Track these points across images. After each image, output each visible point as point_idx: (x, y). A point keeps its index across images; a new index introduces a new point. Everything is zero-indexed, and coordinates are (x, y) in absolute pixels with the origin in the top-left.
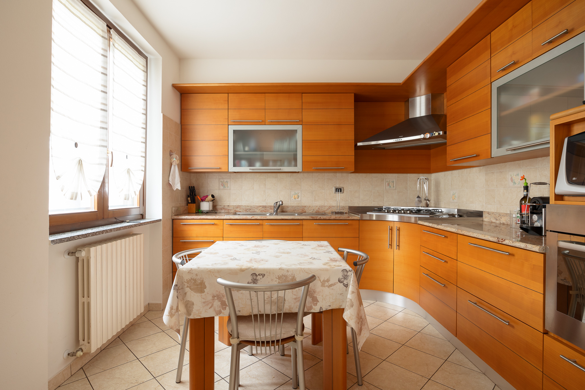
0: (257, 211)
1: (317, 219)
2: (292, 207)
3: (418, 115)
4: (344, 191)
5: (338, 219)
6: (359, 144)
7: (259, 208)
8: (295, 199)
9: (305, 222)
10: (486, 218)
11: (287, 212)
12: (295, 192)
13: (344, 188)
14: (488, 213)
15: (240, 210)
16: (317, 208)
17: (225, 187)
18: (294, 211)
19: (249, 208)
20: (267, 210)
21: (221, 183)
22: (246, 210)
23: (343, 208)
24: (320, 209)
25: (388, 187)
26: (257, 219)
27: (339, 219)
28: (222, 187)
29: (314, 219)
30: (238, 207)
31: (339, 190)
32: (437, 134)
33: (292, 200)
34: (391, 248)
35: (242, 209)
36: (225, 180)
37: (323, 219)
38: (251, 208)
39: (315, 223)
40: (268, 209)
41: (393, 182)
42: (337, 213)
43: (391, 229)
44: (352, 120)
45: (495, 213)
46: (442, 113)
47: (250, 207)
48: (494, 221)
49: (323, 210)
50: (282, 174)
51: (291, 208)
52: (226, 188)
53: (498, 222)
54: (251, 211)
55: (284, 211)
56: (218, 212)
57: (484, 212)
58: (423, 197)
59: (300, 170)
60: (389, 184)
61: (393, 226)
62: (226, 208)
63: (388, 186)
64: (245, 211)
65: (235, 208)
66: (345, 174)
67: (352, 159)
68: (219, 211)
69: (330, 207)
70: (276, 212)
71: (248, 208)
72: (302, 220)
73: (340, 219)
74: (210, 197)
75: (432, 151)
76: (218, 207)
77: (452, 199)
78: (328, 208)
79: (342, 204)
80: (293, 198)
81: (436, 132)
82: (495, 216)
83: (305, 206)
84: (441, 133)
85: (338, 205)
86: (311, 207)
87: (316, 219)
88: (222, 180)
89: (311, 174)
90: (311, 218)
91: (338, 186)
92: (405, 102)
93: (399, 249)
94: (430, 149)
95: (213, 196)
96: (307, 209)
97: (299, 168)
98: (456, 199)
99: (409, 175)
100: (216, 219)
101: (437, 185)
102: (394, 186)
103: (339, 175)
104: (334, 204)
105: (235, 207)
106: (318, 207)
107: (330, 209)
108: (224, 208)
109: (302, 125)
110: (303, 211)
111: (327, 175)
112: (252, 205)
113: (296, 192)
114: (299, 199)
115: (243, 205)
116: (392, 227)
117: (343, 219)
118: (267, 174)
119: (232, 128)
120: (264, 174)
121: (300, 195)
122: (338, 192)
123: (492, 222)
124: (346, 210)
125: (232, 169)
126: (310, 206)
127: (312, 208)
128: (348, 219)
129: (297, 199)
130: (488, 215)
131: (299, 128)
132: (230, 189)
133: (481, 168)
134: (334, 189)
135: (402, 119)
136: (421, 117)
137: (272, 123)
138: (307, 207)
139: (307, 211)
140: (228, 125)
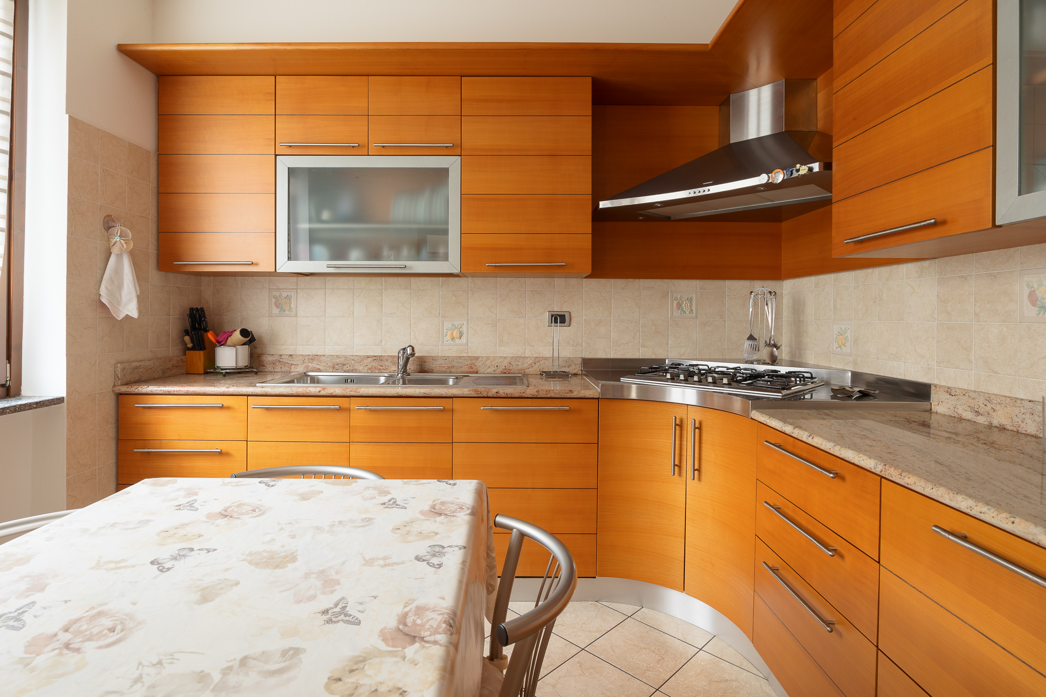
0: (361, 368)
1: (490, 395)
2: (445, 358)
3: (752, 134)
4: (572, 321)
5: (543, 396)
6: (603, 204)
7: (365, 362)
8: (453, 339)
9: (457, 404)
10: (940, 404)
11: (432, 372)
12: (453, 323)
13: (572, 315)
14: (949, 391)
15: (318, 367)
16: (505, 363)
17: (284, 311)
18: (448, 370)
19: (342, 360)
20: (384, 367)
21: (274, 300)
22: (333, 367)
23: (569, 361)
24: (513, 363)
25: (677, 313)
26: (334, 394)
27: (546, 396)
28: (276, 311)
29: (480, 395)
30: (314, 358)
31: (559, 319)
32: (804, 170)
33: (445, 342)
34: (680, 475)
35: (323, 364)
36: (284, 294)
37: (504, 395)
38: (346, 362)
39: (483, 406)
40: (387, 363)
41: (690, 300)
42: (550, 375)
43: (680, 425)
44: (588, 145)
45: (971, 394)
46: (813, 129)
47: (343, 359)
48: (968, 415)
49: (520, 367)
50: (422, 279)
51: (443, 362)
52: (287, 312)
53: (981, 420)
54: (345, 368)
55: (426, 369)
56: (267, 370)
57: (933, 388)
58: (762, 339)
59: (456, 270)
60: (679, 306)
61: (685, 417)
62: (284, 361)
63: (679, 309)
64: (331, 370)
65: (306, 361)
66: (573, 281)
67: (586, 242)
69: (537, 360)
70: (403, 372)
71: (338, 361)
72: (452, 397)
73: (549, 396)
74: (237, 335)
75: (785, 225)
76: (267, 359)
77: (836, 345)
78: (531, 361)
79: (567, 352)
80: (448, 337)
81: (802, 164)
82: (971, 401)
83: (477, 358)
84: (816, 167)
85: (556, 355)
86: (492, 359)
87: (486, 396)
88: (277, 294)
89: (492, 280)
90: (474, 394)
91: (557, 309)
92: (720, 105)
93: (699, 479)
94: (781, 221)
95: (245, 333)
96: (481, 364)
97: (452, 265)
98: (848, 344)
99: (728, 283)
100: (229, 393)
101: (798, 308)
102: (691, 310)
103: (559, 282)
104: (546, 352)
105: (307, 358)
106: (508, 359)
107: (538, 364)
108: (281, 360)
109: (461, 156)
110: (472, 370)
111: (531, 283)
112: (349, 352)
113: (457, 323)
114: (464, 340)
115: (327, 353)
116: (681, 420)
117: (557, 396)
118: (387, 279)
119: (285, 163)
120: (379, 279)
121: (464, 329)
122: (556, 324)
123: (961, 419)
124: (576, 368)
125: (285, 266)
126: (488, 358)
127: (493, 363)
128: (568, 395)
129: (457, 341)
130: (948, 396)
131: (452, 163)
132: (296, 316)
133: (926, 264)
134: (547, 316)
135: (713, 145)
136: (759, 139)
137: (385, 151)
138: (480, 359)
139: (481, 370)
140: (276, 155)
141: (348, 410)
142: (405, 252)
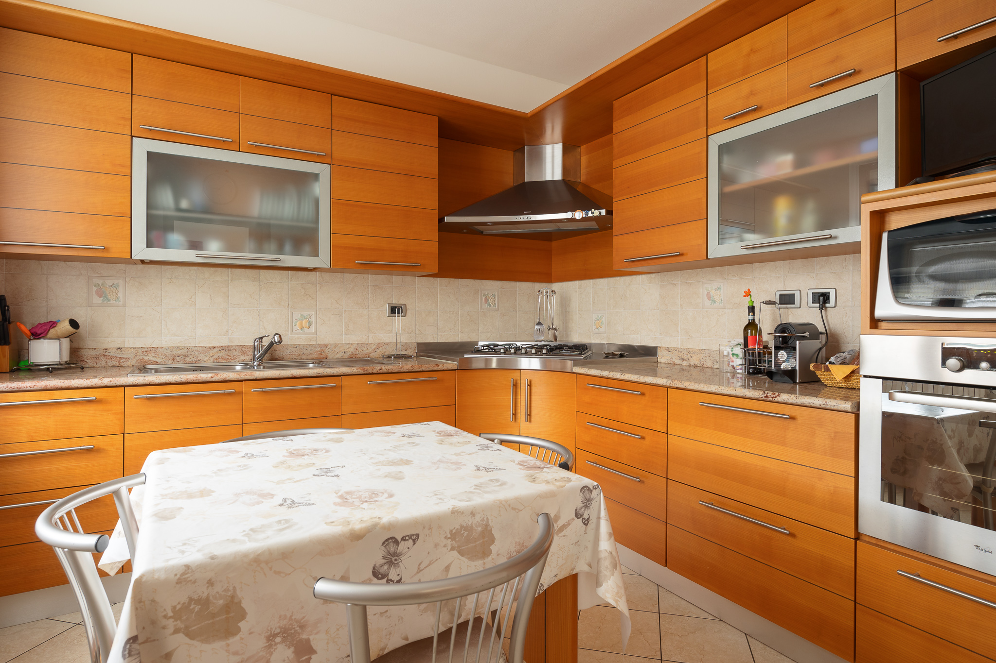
0: (206, 359)
1: (375, 371)
2: (296, 346)
3: (548, 178)
4: (408, 312)
5: (417, 370)
6: (447, 219)
7: (211, 352)
8: (302, 328)
9: (345, 381)
10: (663, 358)
11: (283, 359)
12: (302, 313)
13: (408, 307)
14: (668, 349)
15: (155, 359)
16: (352, 349)
17: (109, 300)
18: (299, 357)
19: (184, 352)
20: (232, 357)
21: (95, 289)
22: (173, 359)
23: (406, 346)
24: (359, 349)
25: (485, 306)
26: (228, 378)
27: (419, 370)
28: (97, 300)
29: (366, 372)
30: (149, 350)
31: (395, 310)
32: (595, 213)
33: (294, 331)
34: (515, 421)
35: (161, 357)
36: (109, 282)
37: (386, 371)
38: (189, 353)
39: (369, 381)
40: (235, 353)
41: (494, 296)
42: (398, 357)
43: (516, 385)
44: (435, 170)
45: (680, 350)
46: (578, 180)
47: (185, 350)
48: (678, 361)
49: (365, 352)
50: (272, 271)
51: (294, 350)
52: (112, 302)
53: (685, 363)
54: (187, 359)
55: (277, 357)
56: (87, 365)
57: (659, 348)
58: (547, 323)
59: (327, 265)
60: (486, 300)
61: (519, 378)
62: (111, 354)
63: (486, 303)
64: (171, 362)
65: (140, 353)
66: (408, 279)
67: (434, 247)
68: (91, 363)
69: (380, 345)
70: (260, 360)
71: (179, 352)
72: (340, 376)
73: (421, 370)
74: (64, 327)
75: (555, 244)
76: (86, 353)
77: (594, 327)
78: (375, 347)
79: (405, 339)
80: (298, 327)
81: (595, 209)
82: (680, 353)
83: (326, 345)
84: (603, 212)
85: (399, 341)
86: (340, 345)
87: (371, 372)
88: (100, 282)
89: (339, 275)
90: (361, 372)
91: (395, 301)
92: (514, 151)
93: (531, 421)
94: (552, 241)
95: (74, 324)
96: (330, 350)
97: (323, 260)
98: (603, 326)
99: (519, 284)
100: (102, 385)
101: (565, 304)
102: (495, 304)
103: (396, 279)
104: (387, 338)
105: (140, 351)
106: (355, 346)
107: (380, 349)
108: (106, 354)
109: (330, 164)
110: (321, 356)
111: (373, 279)
112: (191, 344)
113: (305, 314)
114: (312, 329)
115: (164, 344)
116: (516, 381)
117: (427, 369)
118: (233, 270)
119: (142, 147)
120: (224, 269)
121: (313, 319)
122: (399, 315)
123: (674, 364)
124: (412, 352)
125: (141, 250)
126: (336, 345)
127: (341, 349)
128: (436, 368)
129: (306, 330)
130: (667, 352)
131: (323, 170)
132: (124, 305)
133: (653, 275)
134: (386, 309)
135: (509, 181)
136: (554, 182)
137: (256, 150)
138: (329, 346)
139: (330, 356)
140: (132, 137)
141: (241, 393)
142: (288, 247)
